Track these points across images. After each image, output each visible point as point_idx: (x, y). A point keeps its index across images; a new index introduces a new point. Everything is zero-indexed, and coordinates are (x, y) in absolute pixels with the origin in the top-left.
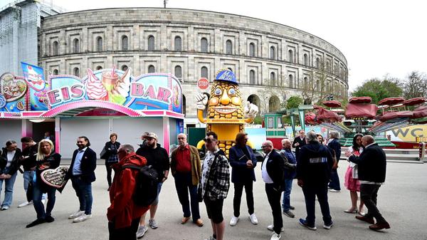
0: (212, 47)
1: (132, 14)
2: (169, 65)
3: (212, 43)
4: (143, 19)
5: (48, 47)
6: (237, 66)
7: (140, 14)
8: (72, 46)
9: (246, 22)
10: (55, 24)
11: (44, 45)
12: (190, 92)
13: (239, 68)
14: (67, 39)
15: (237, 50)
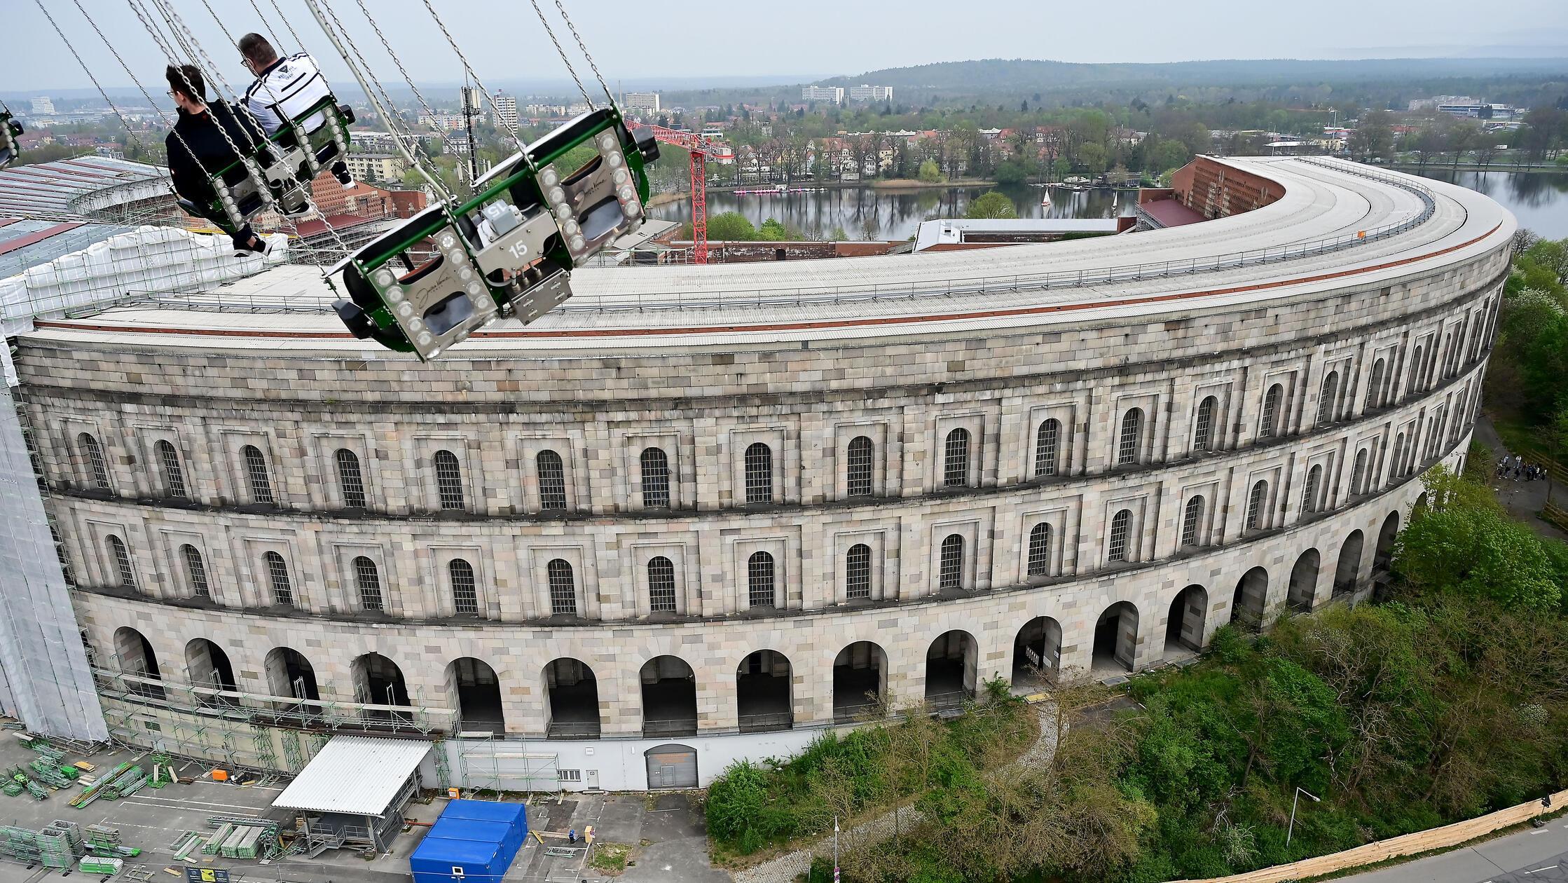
0: (687, 486)
1: (360, 375)
2: (524, 565)
3: (686, 469)
4: (407, 397)
5: (64, 452)
6: (793, 545)
7: (391, 376)
8: (155, 468)
9: (829, 364)
10: (69, 374)
11: (45, 443)
12: (612, 658)
13: (800, 553)
14: (130, 440)
15: (791, 482)
